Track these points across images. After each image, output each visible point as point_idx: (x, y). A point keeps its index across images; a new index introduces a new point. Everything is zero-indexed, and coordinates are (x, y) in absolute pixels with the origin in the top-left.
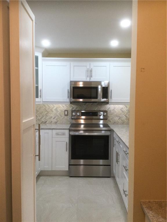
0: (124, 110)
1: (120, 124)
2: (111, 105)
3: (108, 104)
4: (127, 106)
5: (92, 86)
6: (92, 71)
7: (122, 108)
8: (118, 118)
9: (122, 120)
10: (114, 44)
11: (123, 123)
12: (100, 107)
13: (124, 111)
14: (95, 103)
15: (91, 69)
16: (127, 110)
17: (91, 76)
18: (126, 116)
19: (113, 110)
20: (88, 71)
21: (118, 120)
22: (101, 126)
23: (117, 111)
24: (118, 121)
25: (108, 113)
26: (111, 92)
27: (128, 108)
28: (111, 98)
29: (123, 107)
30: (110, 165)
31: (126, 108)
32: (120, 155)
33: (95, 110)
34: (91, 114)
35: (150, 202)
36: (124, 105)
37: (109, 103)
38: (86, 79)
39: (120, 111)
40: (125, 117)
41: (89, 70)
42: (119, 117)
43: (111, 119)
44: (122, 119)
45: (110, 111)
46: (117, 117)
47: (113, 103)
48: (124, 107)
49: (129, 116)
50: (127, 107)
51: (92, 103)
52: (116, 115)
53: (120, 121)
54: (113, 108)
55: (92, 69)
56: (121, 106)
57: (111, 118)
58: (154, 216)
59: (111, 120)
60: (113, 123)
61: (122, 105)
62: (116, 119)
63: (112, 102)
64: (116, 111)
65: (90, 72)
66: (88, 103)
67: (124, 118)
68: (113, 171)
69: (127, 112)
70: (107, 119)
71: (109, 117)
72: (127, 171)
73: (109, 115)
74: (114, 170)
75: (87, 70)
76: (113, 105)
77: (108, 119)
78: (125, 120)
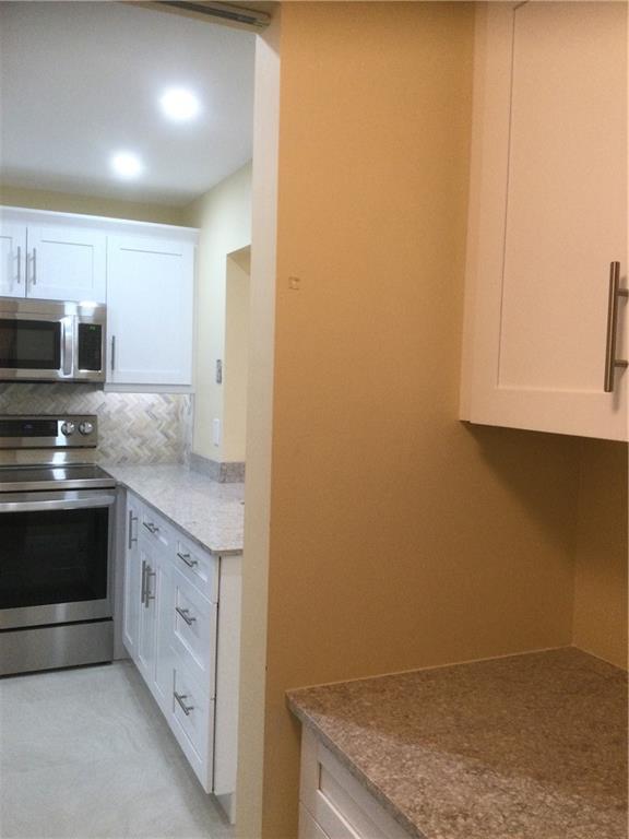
0: (160, 411)
1: (145, 464)
2: (109, 395)
3: (102, 389)
4: (171, 397)
5: (19, 317)
6: (34, 258)
7: (153, 405)
8: (138, 441)
9: (151, 450)
10: (126, 166)
11: (155, 461)
12: (65, 401)
13: (160, 414)
14: (46, 385)
15: (30, 251)
16: (169, 414)
17: (31, 279)
18: (166, 435)
19: (119, 411)
20: (19, 257)
21: (137, 450)
22: (59, 474)
23: (133, 417)
24: (137, 454)
25: (99, 423)
26: (113, 344)
27: (172, 405)
28: (113, 368)
29: (156, 402)
30: (110, 619)
31: (166, 405)
32: (160, 574)
33: (48, 411)
34: (29, 426)
35: (314, 692)
36: (160, 394)
37: (106, 388)
38: (11, 289)
39: (145, 414)
40: (162, 437)
41: (23, 255)
42: (141, 436)
43: (112, 446)
44: (152, 446)
45: (107, 416)
46: (135, 438)
47: (122, 384)
48: (160, 403)
49: (176, 433)
50: (169, 402)
51: (31, 386)
52: (128, 431)
53: (145, 453)
54: (119, 405)
55: (34, 250)
56: (149, 398)
57: (111, 441)
58: (335, 727)
59: (111, 451)
60: (119, 460)
61: (151, 395)
62: (130, 445)
63: (115, 382)
64: (130, 414)
65: (27, 264)
66: (15, 385)
67: (158, 440)
68: (121, 640)
69: (169, 419)
70: (95, 447)
71: (102, 438)
72: (193, 622)
73: (101, 432)
74: (127, 634)
75: (16, 254)
76: (116, 394)
77: (99, 448)
78: (163, 449)
